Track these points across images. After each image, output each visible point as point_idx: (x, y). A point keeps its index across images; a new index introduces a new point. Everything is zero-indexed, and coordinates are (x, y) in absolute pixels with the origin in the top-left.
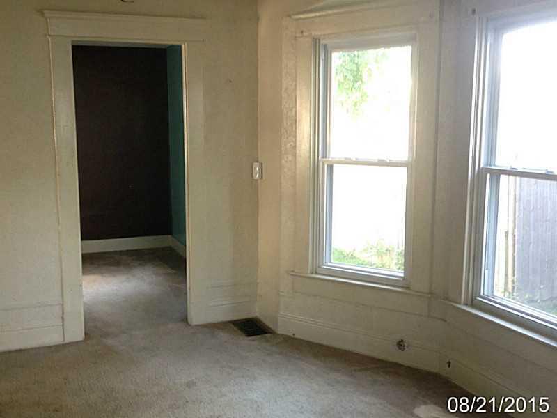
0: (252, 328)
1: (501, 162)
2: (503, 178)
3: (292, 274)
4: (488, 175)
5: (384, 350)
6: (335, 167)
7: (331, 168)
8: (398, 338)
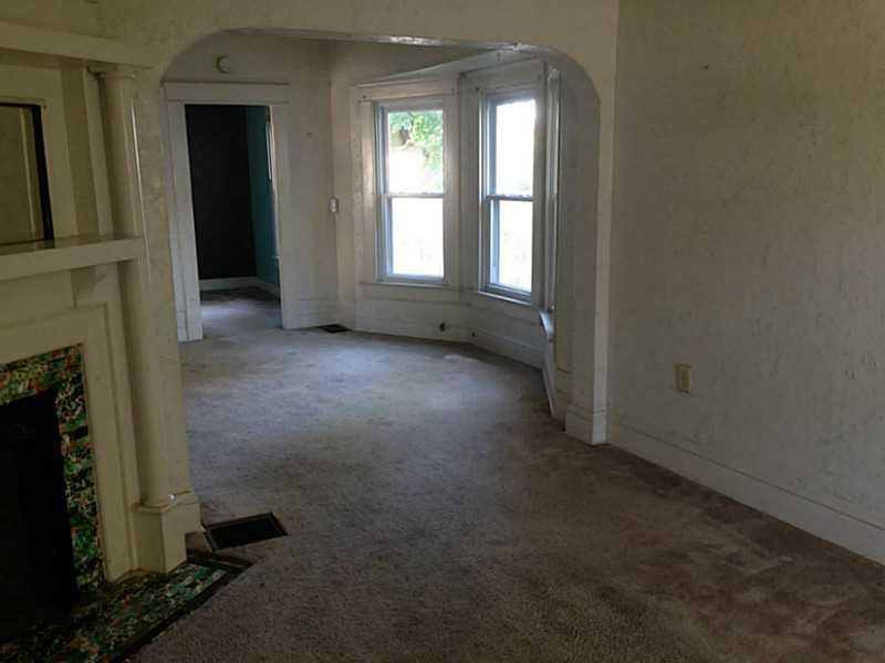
0: (334, 329)
1: (499, 192)
2: (502, 202)
3: (362, 283)
4: (492, 202)
5: (431, 332)
6: (394, 200)
7: (390, 201)
8: (441, 322)
